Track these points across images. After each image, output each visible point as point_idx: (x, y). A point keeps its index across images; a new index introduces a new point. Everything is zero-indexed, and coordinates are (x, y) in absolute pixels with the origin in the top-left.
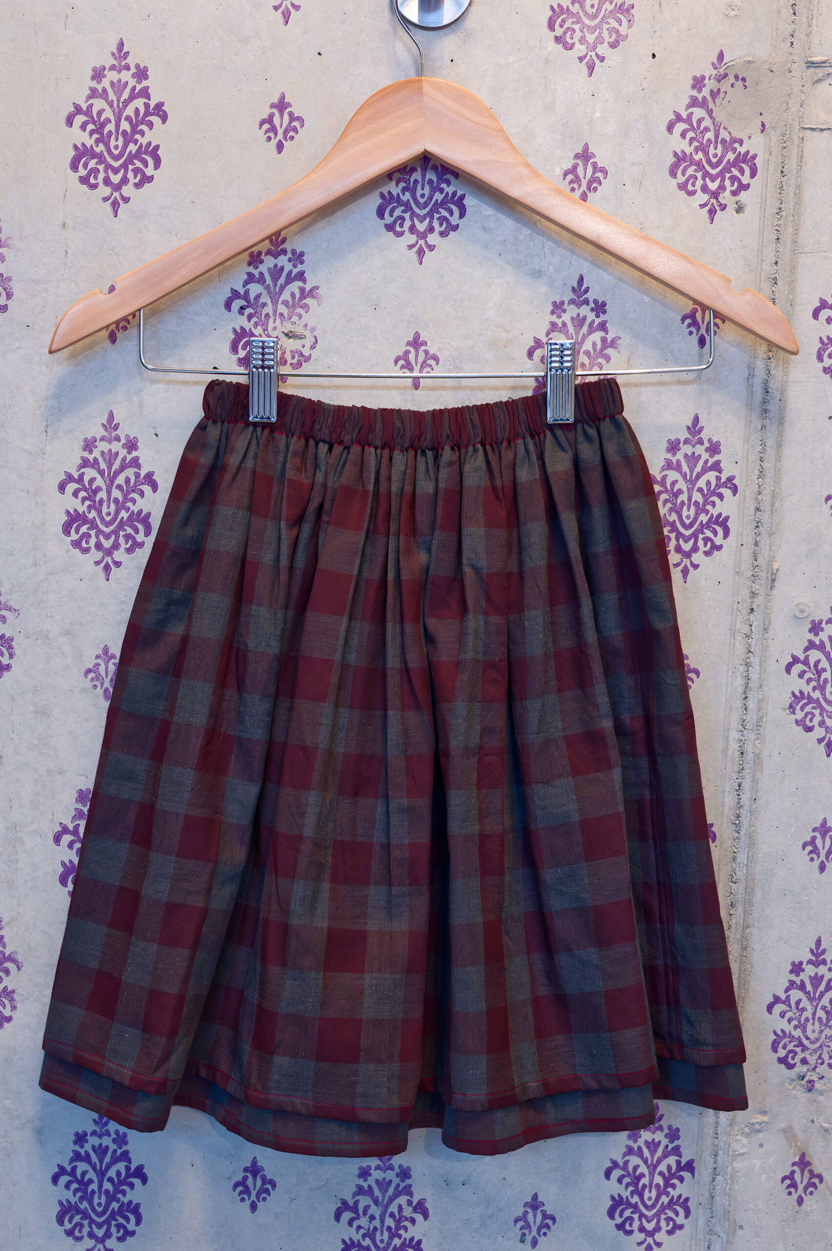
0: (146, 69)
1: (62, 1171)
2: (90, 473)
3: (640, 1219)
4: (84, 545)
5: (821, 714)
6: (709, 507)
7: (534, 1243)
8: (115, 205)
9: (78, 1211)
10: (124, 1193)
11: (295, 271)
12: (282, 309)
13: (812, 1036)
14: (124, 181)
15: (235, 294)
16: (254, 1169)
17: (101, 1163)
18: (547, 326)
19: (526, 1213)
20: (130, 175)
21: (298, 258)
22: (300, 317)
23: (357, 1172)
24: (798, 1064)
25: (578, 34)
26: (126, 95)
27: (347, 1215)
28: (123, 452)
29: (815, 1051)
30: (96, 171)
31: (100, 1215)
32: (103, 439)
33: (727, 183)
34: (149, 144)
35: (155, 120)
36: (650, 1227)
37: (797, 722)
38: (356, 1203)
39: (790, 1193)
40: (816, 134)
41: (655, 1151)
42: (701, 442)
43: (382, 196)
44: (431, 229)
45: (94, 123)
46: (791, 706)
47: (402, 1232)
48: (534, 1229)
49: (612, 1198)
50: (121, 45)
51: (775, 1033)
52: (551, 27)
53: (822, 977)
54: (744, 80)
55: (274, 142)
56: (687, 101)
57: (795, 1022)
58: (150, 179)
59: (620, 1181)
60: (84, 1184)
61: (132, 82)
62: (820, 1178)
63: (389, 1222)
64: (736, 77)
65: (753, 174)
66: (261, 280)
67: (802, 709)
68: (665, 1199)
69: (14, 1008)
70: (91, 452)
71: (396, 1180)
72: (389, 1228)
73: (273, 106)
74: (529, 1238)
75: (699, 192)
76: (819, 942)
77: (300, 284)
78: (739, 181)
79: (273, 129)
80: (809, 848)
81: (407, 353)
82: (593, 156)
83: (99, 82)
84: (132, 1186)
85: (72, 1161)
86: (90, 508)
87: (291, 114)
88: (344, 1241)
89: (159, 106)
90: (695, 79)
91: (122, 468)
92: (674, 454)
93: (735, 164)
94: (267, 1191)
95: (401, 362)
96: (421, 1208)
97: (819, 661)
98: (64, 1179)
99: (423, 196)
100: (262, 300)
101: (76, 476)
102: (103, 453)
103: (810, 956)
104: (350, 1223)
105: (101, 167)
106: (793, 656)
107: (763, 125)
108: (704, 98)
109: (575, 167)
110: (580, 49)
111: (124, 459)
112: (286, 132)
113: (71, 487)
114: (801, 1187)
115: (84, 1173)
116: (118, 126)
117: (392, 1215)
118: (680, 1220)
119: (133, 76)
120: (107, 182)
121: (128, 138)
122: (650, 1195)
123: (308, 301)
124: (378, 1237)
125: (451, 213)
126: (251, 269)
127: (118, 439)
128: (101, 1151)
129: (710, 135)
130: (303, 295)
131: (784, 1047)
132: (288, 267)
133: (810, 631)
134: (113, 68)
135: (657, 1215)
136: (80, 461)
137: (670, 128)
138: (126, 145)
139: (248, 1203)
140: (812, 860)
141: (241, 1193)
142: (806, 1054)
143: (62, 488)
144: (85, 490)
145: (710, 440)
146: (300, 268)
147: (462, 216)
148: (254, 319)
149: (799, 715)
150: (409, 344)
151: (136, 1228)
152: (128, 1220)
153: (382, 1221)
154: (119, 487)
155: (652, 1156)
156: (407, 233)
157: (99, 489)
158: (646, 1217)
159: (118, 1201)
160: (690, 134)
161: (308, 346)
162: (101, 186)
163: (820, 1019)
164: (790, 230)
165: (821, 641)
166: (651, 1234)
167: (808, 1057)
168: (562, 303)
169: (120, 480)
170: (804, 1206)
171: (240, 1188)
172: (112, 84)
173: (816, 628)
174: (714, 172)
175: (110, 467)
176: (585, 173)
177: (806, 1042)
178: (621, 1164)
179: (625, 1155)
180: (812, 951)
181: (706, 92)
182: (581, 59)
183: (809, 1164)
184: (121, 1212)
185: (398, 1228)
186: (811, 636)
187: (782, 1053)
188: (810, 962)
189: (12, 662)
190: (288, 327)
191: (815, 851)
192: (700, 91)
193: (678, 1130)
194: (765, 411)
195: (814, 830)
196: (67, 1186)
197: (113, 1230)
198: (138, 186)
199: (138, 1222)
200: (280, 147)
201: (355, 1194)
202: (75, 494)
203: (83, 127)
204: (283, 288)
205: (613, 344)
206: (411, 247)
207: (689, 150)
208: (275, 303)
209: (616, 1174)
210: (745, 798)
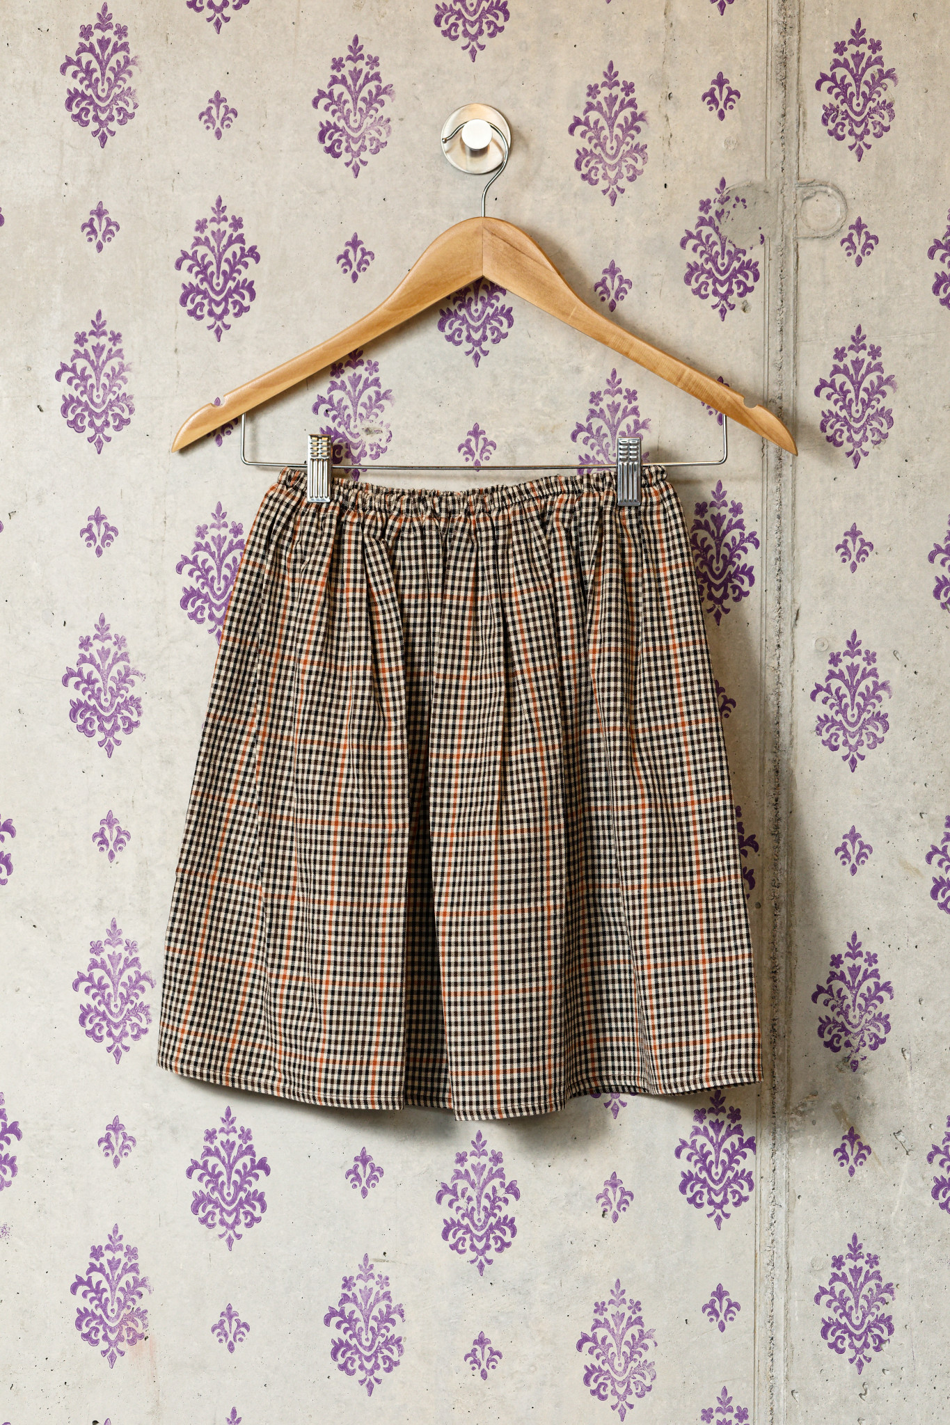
0: (241, 219)
1: (195, 1165)
2: (202, 555)
3: (709, 1193)
4: (199, 616)
5: (844, 734)
6: (735, 560)
7: (615, 1218)
8: (218, 332)
9: (210, 1201)
10: (250, 1183)
11: (371, 378)
12: (361, 410)
13: (855, 1022)
14: (226, 311)
15: (321, 400)
16: (364, 1159)
17: (229, 1156)
18: (586, 413)
19: (607, 1190)
20: (230, 307)
21: (374, 367)
22: (377, 415)
23: (455, 1158)
24: (843, 1047)
25: (601, 172)
26: (224, 241)
27: (447, 1198)
28: (230, 537)
29: (857, 1034)
30: (201, 305)
31: (229, 1204)
32: (213, 526)
33: (735, 287)
34: (245, 280)
35: (250, 260)
36: (718, 1199)
37: (824, 742)
38: (455, 1186)
39: (842, 1165)
40: (808, 243)
41: (719, 1131)
42: (725, 504)
43: (442, 313)
44: (485, 338)
45: (199, 265)
46: (818, 729)
47: (496, 1211)
48: (615, 1205)
49: (683, 1174)
50: (219, 201)
51: (820, 1019)
52: (578, 166)
53: (859, 968)
54: (744, 201)
55: (350, 273)
56: (697, 221)
57: (838, 1009)
58: (247, 309)
59: (689, 1158)
60: (215, 1176)
61: (229, 231)
62: (868, 1149)
63: (485, 1202)
64: (737, 199)
65: (756, 278)
66: (343, 387)
67: (828, 730)
68: (730, 1174)
69: (149, 1021)
70: (203, 537)
71: (489, 1165)
72: (485, 1208)
73: (348, 244)
74: (610, 1214)
75: (711, 296)
76: (854, 936)
77: (376, 388)
78: (745, 285)
79: (349, 263)
80: (841, 853)
81: (469, 441)
82: (619, 270)
83: (202, 232)
84: (257, 1177)
85: (204, 1155)
86: (203, 584)
87: (363, 250)
88: (445, 1221)
89: (253, 249)
90: (702, 202)
91: (230, 550)
92: (702, 516)
93: (740, 270)
94: (376, 1178)
95: (464, 449)
96: (513, 1189)
97: (839, 689)
98: (197, 1172)
99: (476, 311)
100: (344, 404)
101: (191, 558)
102: (213, 538)
103: (848, 950)
104: (450, 1204)
105: (206, 302)
106: (817, 685)
107: (762, 237)
108: (711, 218)
109: (604, 280)
110: (603, 184)
111: (231, 542)
112: (359, 265)
113: (187, 568)
114: (851, 1158)
115: (214, 1167)
116: (218, 267)
117: (487, 1196)
118: (745, 1193)
119: (231, 226)
120: (211, 313)
121: (228, 277)
122: (717, 1171)
123: (383, 402)
124: (476, 1217)
125: (501, 324)
126: (334, 379)
127: (225, 525)
128: (230, 1146)
129: (717, 248)
130: (378, 399)
131: (830, 1032)
132: (365, 375)
133: (830, 662)
134: (213, 220)
135: (725, 1188)
136: (194, 546)
137: (683, 244)
138: (226, 283)
139: (359, 1189)
140: (844, 863)
141: (353, 1180)
142: (849, 1037)
143: (179, 569)
144: (199, 569)
145: (733, 503)
146: (375, 375)
147: (510, 325)
148: (338, 420)
149: (826, 736)
150: (470, 433)
151: (262, 1215)
152: (254, 1207)
153: (479, 1202)
154: (228, 566)
155: (717, 1135)
156: (464, 342)
157: (210, 568)
158: (715, 1191)
159: (245, 1190)
160: (701, 248)
161: (384, 439)
162: (206, 316)
163: (860, 1006)
164: (791, 323)
165: (841, 671)
166: (720, 1206)
167: (852, 1041)
168: (599, 393)
169: (229, 560)
170: (855, 1175)
171: (352, 1176)
172: (213, 233)
173: (835, 659)
174: (722, 278)
175: (219, 550)
176: (613, 284)
177: (849, 1027)
178: (689, 1143)
179: (692, 1135)
180: (849, 945)
181: (712, 213)
182: (605, 192)
183: (858, 1137)
184: (247, 1201)
185: (493, 1208)
186: (831, 667)
187: (828, 1038)
188: (848, 955)
189: (140, 719)
190: (367, 424)
191: (846, 855)
192: (707, 212)
193: (738, 1110)
194: (780, 475)
195: (845, 837)
196: (200, 1179)
197: (242, 1217)
198: (236, 315)
199: (263, 1209)
200: (355, 277)
201: (454, 1179)
202: (191, 574)
203: (190, 269)
204: (361, 393)
205: (644, 425)
206: (468, 353)
207: (700, 261)
208: (355, 405)
209: (685, 1152)
210: (782, 812)
